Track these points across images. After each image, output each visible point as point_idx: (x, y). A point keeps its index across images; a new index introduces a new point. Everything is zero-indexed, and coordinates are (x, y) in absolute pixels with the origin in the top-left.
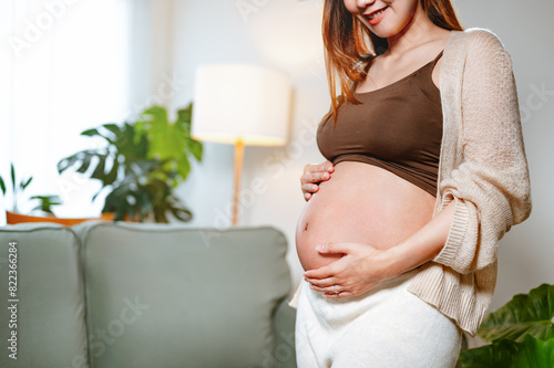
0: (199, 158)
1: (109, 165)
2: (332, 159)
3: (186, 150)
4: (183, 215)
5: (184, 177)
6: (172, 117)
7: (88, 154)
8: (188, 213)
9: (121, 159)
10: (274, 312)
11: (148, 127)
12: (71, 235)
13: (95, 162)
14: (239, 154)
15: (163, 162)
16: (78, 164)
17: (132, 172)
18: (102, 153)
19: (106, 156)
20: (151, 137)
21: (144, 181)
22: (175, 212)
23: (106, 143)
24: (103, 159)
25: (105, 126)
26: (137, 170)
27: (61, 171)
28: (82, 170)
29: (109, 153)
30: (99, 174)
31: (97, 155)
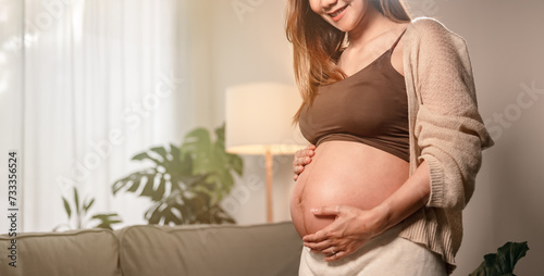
0: (240, 173)
1: (157, 182)
2: (315, 141)
3: (227, 165)
5: (228, 190)
6: (213, 137)
7: (139, 175)
9: (167, 177)
11: (191, 148)
12: (110, 236)
13: (144, 181)
15: (205, 177)
16: (130, 184)
17: (179, 188)
18: (151, 172)
19: (154, 176)
20: (194, 156)
21: (189, 195)
23: (153, 165)
24: (151, 178)
25: (154, 149)
26: (183, 186)
27: (115, 192)
28: (133, 189)
29: (157, 172)
30: (148, 192)
31: (146, 175)
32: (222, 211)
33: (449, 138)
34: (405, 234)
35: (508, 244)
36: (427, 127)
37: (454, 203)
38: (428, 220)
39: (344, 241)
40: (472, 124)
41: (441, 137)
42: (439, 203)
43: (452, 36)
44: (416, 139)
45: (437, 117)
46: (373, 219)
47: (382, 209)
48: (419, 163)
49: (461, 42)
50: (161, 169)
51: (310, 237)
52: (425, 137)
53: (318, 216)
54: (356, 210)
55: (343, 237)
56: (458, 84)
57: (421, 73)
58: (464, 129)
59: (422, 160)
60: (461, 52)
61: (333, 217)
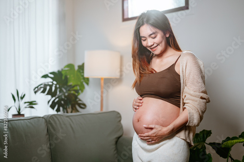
0: (88, 84)
1: (53, 89)
3: (82, 80)
4: (82, 106)
5: (82, 91)
6: (76, 68)
7: (46, 85)
8: (84, 105)
9: (58, 86)
10: (116, 142)
13: (48, 88)
14: (102, 82)
15: (74, 87)
16: (42, 89)
17: (63, 91)
18: (51, 84)
20: (68, 76)
21: (67, 94)
22: (79, 105)
23: (51, 80)
24: (51, 86)
25: (51, 73)
26: (65, 91)
27: (35, 92)
28: (43, 92)
29: (53, 84)
30: (50, 93)
31: (49, 85)
32: (80, 100)
33: (196, 101)
34: (178, 135)
35: (204, 130)
36: (188, 96)
37: (196, 124)
38: (186, 130)
39: (155, 138)
40: (204, 96)
41: (193, 100)
42: (191, 125)
43: (199, 61)
44: (183, 100)
45: (192, 92)
46: (167, 131)
47: (171, 127)
48: (184, 109)
49: (202, 63)
50: (55, 83)
51: (142, 135)
52: (187, 100)
53: (146, 128)
54: (161, 127)
55: (155, 136)
56: (200, 80)
57: (186, 75)
58: (202, 98)
59: (185, 108)
60: (202, 67)
61: (152, 129)
